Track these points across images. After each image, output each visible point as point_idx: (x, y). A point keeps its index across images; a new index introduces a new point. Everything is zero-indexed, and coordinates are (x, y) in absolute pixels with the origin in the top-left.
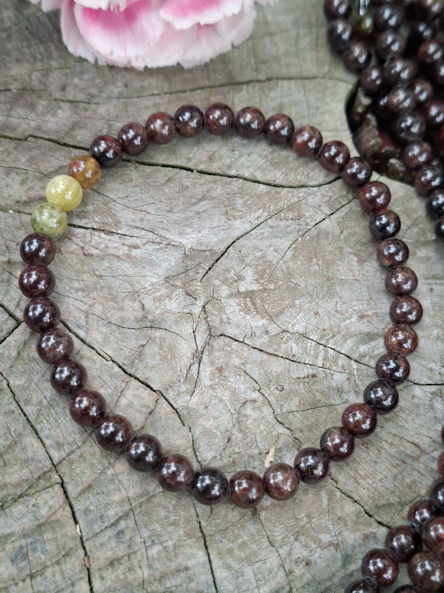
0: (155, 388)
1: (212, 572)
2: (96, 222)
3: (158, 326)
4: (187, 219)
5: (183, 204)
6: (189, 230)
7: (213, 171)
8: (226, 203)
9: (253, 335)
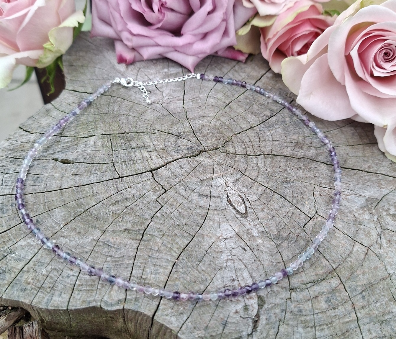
0: (365, 245)
4: (364, 187)
5: (362, 182)
7: (371, 172)
8: (378, 183)
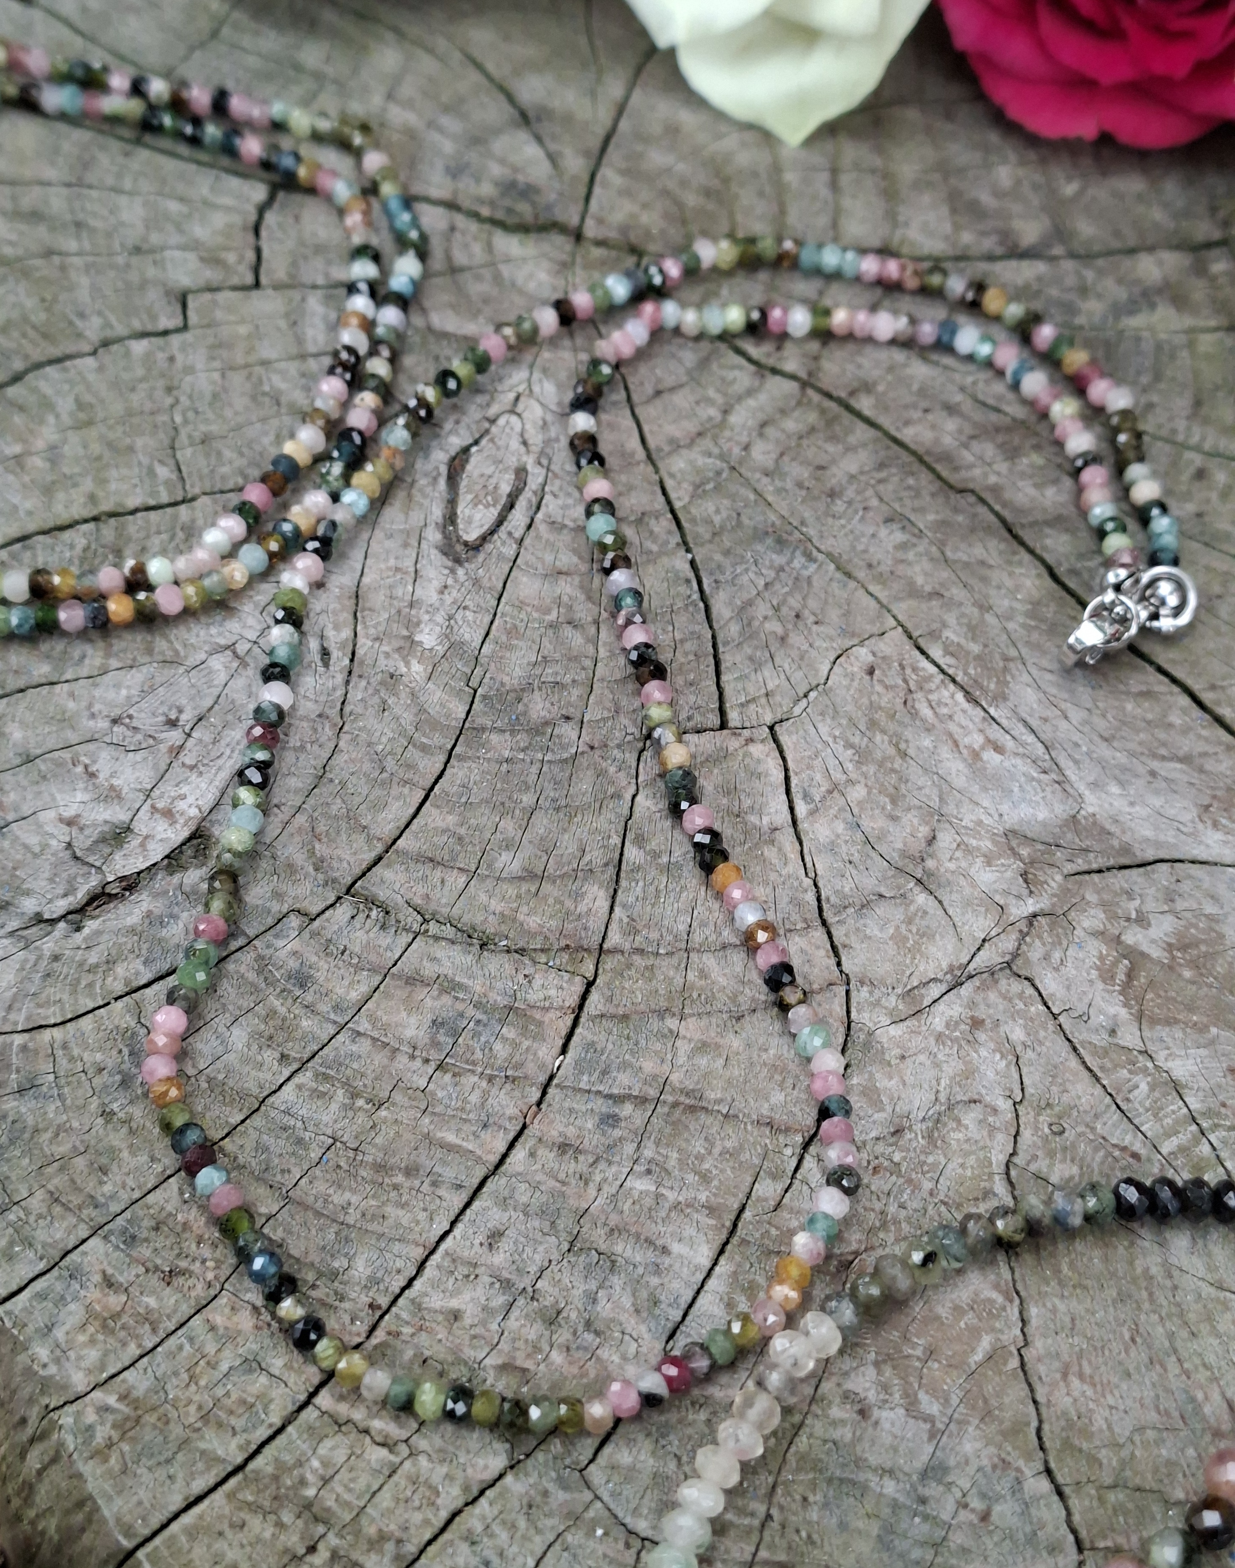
0: (846, 967)
1: (698, 1292)
2: (966, 673)
3: (932, 887)
4: (1125, 769)
5: (1140, 744)
6: (1115, 789)
8: (1221, 793)
9: (1085, 1018)
